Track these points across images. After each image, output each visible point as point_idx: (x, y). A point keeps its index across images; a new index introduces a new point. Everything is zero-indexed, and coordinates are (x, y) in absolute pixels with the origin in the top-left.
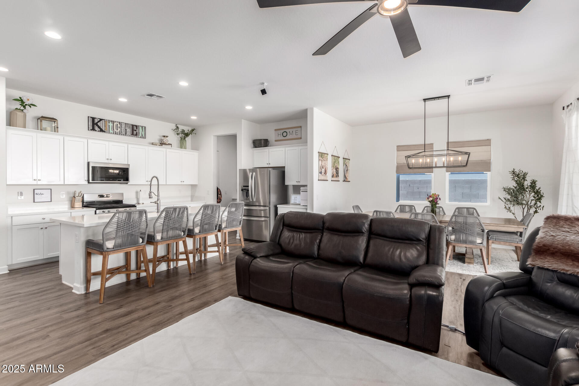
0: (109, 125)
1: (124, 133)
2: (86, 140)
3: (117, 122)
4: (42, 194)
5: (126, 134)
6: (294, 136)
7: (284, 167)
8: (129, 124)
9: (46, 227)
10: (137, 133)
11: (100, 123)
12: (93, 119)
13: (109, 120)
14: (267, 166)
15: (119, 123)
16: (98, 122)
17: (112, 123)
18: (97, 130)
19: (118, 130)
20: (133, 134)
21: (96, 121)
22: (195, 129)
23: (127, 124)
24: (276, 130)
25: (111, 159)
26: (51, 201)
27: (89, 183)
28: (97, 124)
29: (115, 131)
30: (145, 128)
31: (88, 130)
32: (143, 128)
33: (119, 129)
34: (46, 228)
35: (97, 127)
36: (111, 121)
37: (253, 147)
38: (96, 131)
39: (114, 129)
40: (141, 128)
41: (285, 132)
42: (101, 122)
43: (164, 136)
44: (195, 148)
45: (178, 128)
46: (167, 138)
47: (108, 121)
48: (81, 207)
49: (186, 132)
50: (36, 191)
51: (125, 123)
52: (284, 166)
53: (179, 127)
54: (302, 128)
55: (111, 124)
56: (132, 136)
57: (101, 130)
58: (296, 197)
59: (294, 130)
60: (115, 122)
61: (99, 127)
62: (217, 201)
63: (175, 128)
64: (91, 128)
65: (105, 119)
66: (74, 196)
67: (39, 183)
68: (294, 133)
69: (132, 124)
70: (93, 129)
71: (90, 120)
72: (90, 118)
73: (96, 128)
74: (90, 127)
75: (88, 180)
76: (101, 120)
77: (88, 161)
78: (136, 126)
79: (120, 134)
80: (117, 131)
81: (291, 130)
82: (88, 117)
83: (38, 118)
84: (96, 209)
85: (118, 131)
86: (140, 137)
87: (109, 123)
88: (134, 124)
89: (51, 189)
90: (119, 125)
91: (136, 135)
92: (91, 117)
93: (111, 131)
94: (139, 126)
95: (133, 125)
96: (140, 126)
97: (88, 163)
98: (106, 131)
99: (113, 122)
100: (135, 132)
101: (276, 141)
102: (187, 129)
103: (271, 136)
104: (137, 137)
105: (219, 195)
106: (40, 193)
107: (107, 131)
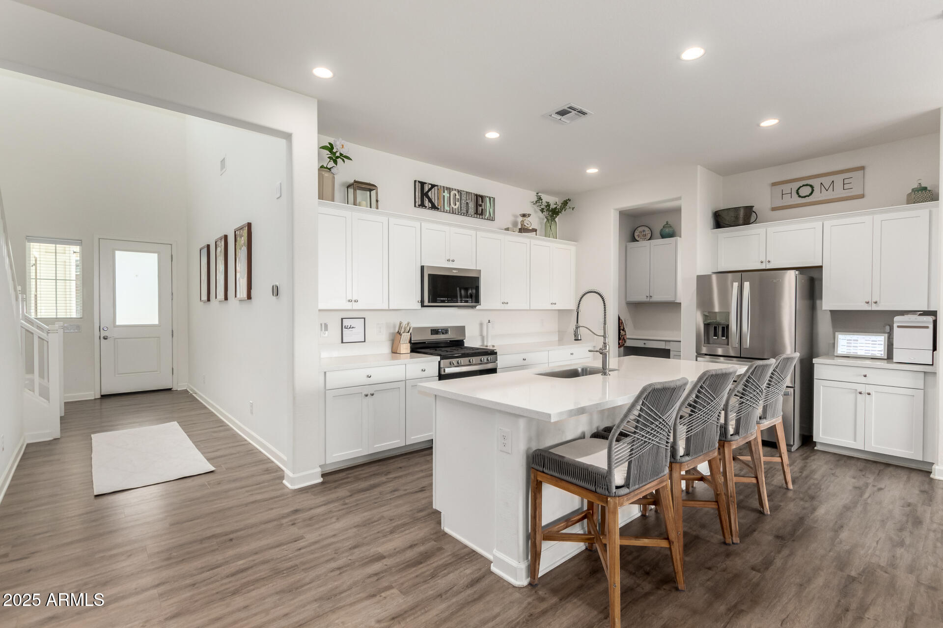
0: (444, 196)
1: (464, 210)
2: (417, 224)
3: (455, 190)
4: (353, 328)
5: (467, 212)
6: (839, 192)
7: (821, 267)
8: (472, 193)
9: (372, 393)
10: (482, 209)
11: (432, 192)
12: (422, 184)
13: (444, 187)
14: (763, 267)
15: (458, 191)
16: (430, 190)
17: (448, 190)
18: (427, 205)
19: (456, 205)
20: (476, 213)
21: (426, 188)
22: (569, 200)
23: (469, 193)
24: (774, 184)
25: (453, 261)
26: (365, 341)
27: (423, 306)
28: (426, 195)
29: (453, 208)
30: (494, 199)
31: (415, 206)
32: (492, 199)
33: (458, 204)
34: (372, 395)
35: (427, 200)
36: (447, 188)
37: (712, 227)
38: (426, 207)
39: (450, 204)
40: (488, 199)
41: (807, 185)
42: (433, 190)
43: (524, 215)
44: (572, 237)
45: (540, 199)
46: (529, 219)
47: (442, 188)
48: (409, 352)
49: (553, 206)
50: (346, 323)
51: (467, 192)
52: (820, 264)
53: (542, 198)
54: (867, 171)
55: (446, 194)
56: (476, 215)
57: (434, 207)
58: (857, 340)
59: (838, 179)
60: (453, 189)
61: (430, 201)
62: (619, 344)
63: (535, 199)
64: (419, 202)
65: (439, 184)
66: (398, 332)
67: (356, 306)
68: (838, 185)
69: (476, 193)
70: (422, 205)
71: (418, 186)
72: (417, 183)
73: (427, 203)
74: (417, 200)
75: (422, 302)
76: (433, 186)
77: (422, 265)
78: (482, 197)
79: (459, 212)
80: (454, 207)
81: (827, 181)
82: (415, 181)
83: (348, 184)
84: (441, 359)
85: (456, 207)
86: (486, 217)
87: (444, 192)
88: (478, 193)
89: (365, 318)
90: (458, 197)
91: (482, 214)
92: (419, 182)
93: (447, 208)
94: (485, 196)
95: (477, 196)
96: (487, 197)
97: (422, 268)
98: (439, 207)
99: (450, 190)
100: (480, 209)
101: (774, 209)
102: (553, 200)
103: (762, 200)
104: (482, 218)
105: (621, 331)
106: (349, 326)
107: (441, 207)
